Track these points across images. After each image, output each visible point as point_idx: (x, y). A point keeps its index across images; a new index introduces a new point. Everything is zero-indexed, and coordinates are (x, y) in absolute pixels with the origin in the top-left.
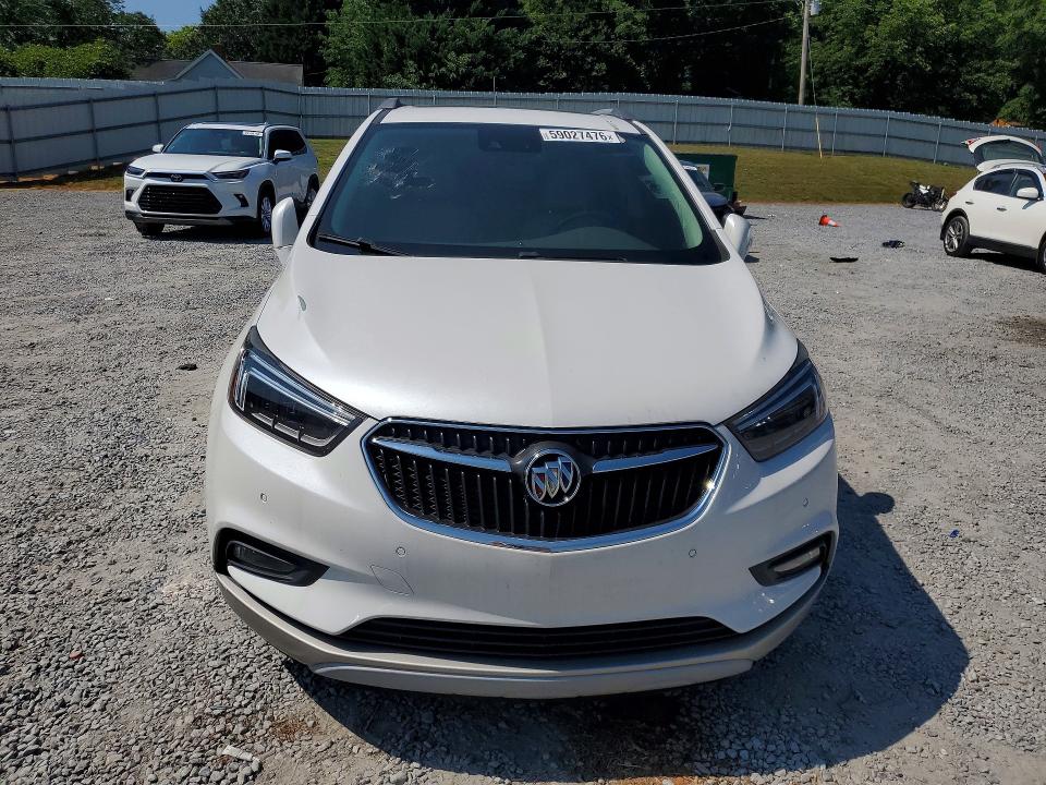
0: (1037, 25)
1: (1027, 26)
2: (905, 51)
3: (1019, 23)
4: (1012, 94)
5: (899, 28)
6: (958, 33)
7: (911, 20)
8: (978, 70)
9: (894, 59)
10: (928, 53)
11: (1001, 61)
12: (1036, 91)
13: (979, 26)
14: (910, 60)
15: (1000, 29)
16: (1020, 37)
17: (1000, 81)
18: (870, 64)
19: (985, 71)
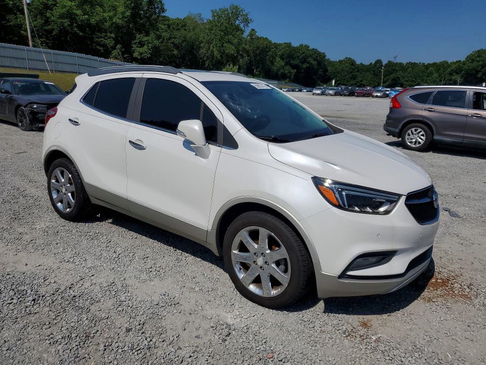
0: (118, 20)
1: (114, 20)
2: (69, 25)
3: (111, 18)
4: (114, 48)
5: (63, 14)
6: (88, 20)
7: (68, 11)
8: (101, 37)
9: (64, 28)
10: (79, 27)
11: (109, 34)
12: (123, 48)
13: (98, 18)
14: (72, 29)
15: (105, 19)
16: (112, 24)
17: (110, 43)
18: (53, 30)
19: (103, 38)
